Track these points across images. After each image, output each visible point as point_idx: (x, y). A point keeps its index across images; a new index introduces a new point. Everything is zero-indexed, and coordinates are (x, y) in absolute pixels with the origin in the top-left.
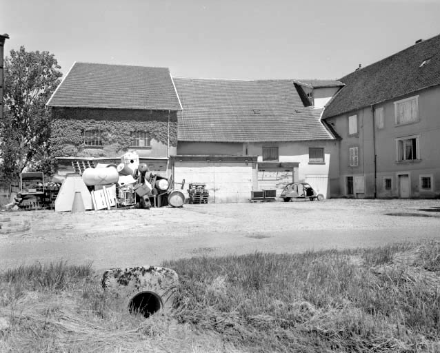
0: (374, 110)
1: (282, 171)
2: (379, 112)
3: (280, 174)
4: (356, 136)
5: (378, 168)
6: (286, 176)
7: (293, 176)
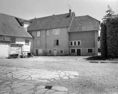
0: (46, 31)
1: (18, 47)
2: (48, 31)
3: (17, 48)
4: (40, 37)
5: (47, 47)
6: (19, 49)
7: (21, 49)
